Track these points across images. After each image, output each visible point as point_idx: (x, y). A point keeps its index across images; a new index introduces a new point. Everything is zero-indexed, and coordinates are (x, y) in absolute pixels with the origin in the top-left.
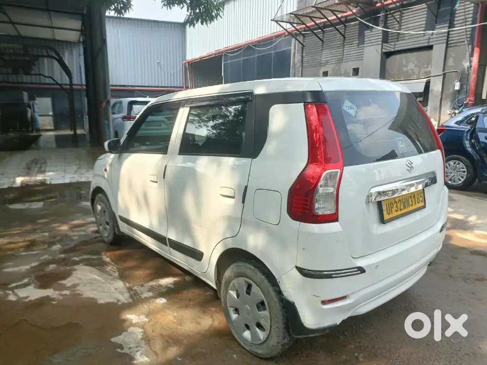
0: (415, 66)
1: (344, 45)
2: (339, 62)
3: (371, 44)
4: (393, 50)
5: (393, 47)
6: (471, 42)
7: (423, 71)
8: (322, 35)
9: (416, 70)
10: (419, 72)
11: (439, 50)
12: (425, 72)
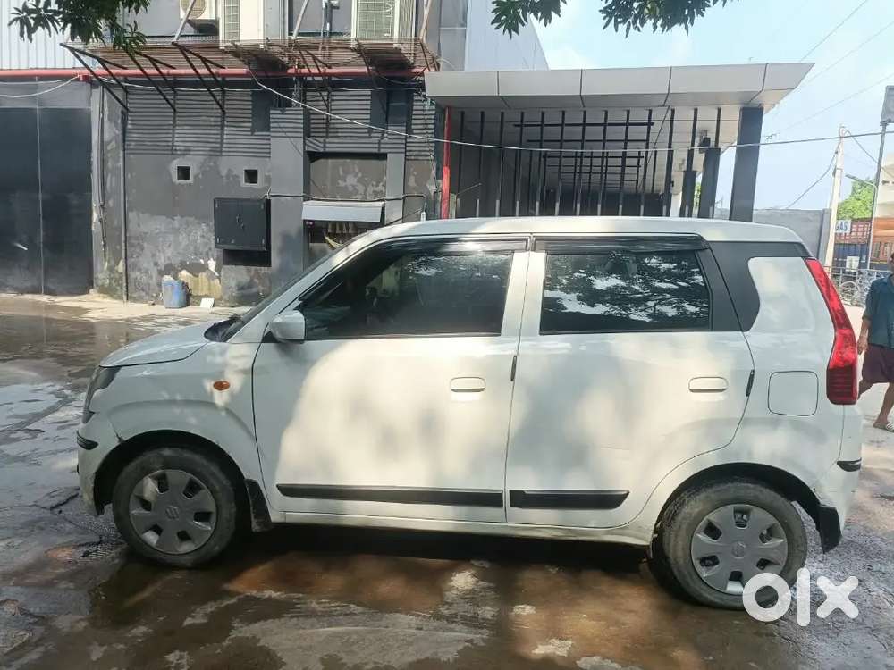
0: (358, 181)
1: (222, 126)
2: (212, 153)
3: (283, 135)
4: (322, 150)
5: (322, 145)
6: (438, 157)
7: (371, 189)
8: (172, 97)
9: (361, 188)
10: (366, 190)
11: (395, 162)
12: (374, 192)
